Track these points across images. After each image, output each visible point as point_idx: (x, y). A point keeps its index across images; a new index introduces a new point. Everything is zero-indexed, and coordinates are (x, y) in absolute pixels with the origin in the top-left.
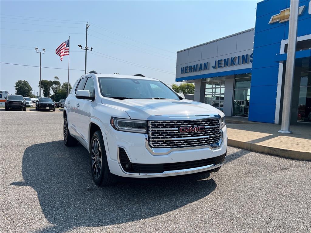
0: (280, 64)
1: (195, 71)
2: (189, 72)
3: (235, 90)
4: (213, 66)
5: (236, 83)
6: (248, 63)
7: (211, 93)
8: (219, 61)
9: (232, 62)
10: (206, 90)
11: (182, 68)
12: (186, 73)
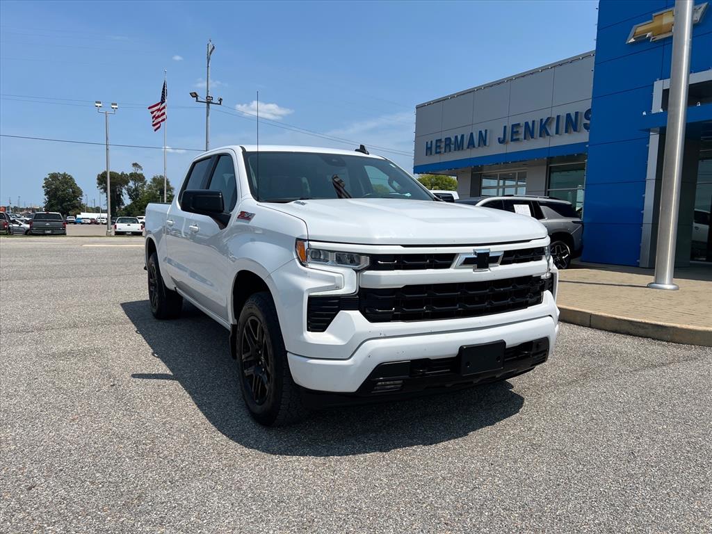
0: (651, 133)
1: (459, 150)
2: (445, 152)
3: (549, 192)
5: (552, 175)
6: (578, 130)
8: (513, 126)
9: (544, 128)
10: (483, 192)
11: (427, 143)
12: (438, 155)
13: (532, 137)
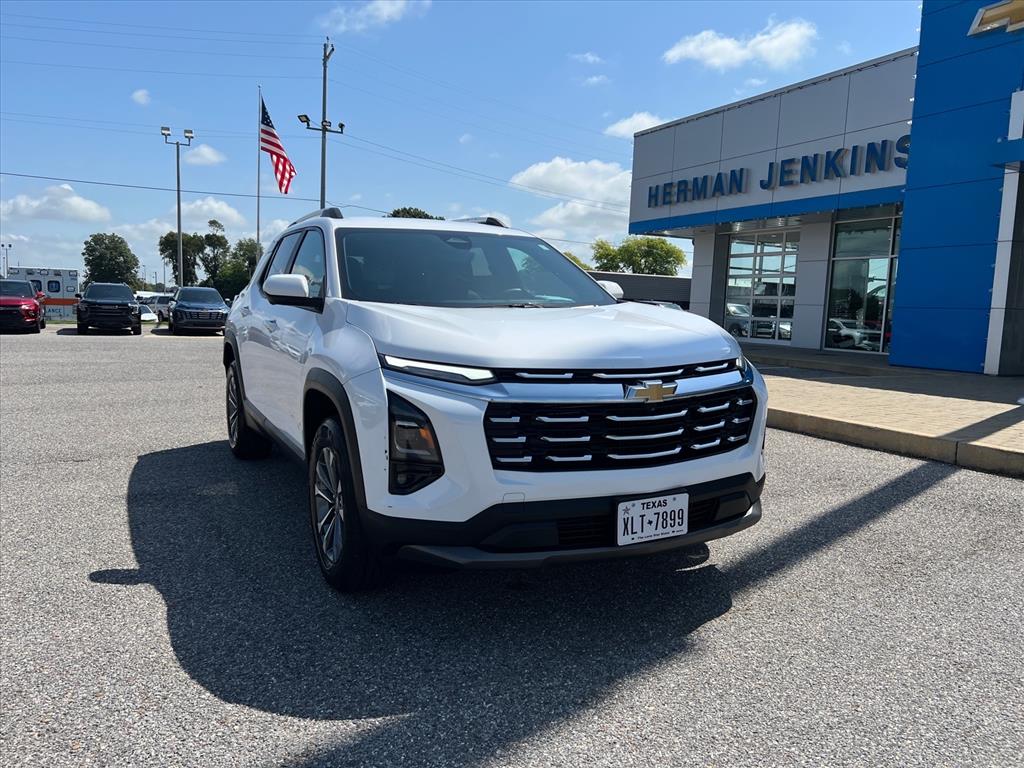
0: (1006, 171)
1: (699, 198)
2: (678, 201)
3: (834, 261)
4: (762, 182)
5: (839, 237)
6: (886, 168)
7: (751, 272)
8: (784, 162)
9: (832, 165)
10: (733, 262)
11: (650, 188)
12: (667, 207)
13: (813, 180)
